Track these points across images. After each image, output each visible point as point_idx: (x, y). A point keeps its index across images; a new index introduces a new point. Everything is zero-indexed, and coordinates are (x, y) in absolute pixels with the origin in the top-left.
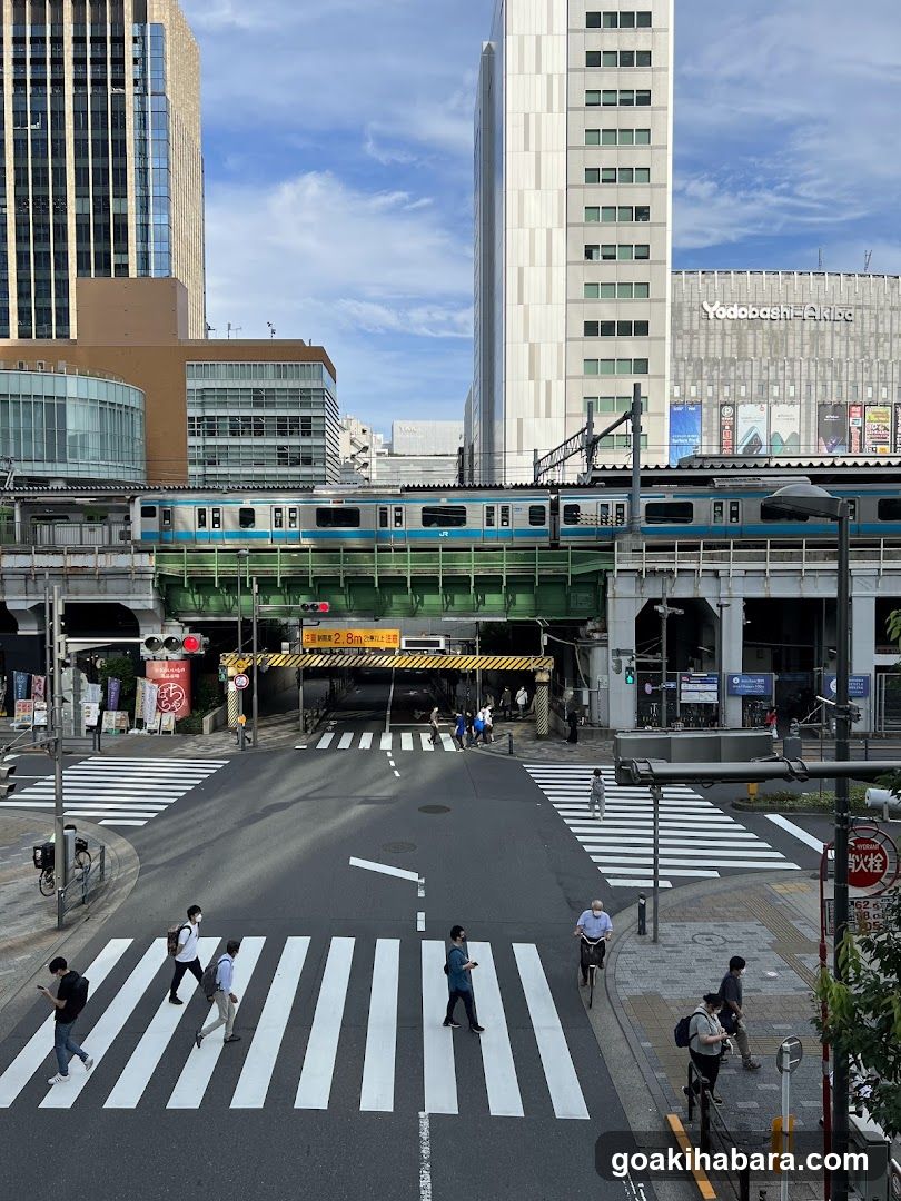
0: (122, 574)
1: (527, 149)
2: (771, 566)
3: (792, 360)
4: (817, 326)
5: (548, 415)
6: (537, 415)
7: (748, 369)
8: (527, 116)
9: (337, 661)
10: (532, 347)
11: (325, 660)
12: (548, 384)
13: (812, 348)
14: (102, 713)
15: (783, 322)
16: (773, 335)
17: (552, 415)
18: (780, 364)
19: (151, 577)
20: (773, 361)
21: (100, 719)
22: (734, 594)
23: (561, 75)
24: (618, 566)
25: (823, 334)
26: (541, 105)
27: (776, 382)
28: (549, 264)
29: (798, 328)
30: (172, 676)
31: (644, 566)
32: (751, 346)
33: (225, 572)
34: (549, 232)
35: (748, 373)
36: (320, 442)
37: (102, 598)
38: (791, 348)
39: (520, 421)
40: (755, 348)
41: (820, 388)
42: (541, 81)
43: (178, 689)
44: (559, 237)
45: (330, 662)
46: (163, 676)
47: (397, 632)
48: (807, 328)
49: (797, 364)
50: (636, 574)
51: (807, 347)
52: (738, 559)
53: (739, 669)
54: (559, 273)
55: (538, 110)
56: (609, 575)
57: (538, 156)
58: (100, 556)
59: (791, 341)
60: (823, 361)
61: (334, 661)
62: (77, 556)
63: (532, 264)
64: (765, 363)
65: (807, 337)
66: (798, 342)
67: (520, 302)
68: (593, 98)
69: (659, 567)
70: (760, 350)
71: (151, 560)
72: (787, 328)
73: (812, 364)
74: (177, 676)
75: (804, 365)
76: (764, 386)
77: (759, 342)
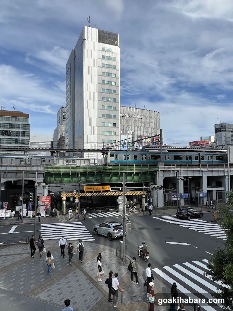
0: (34, 172)
1: (89, 74)
2: (189, 169)
3: (131, 126)
4: (136, 119)
5: (94, 135)
6: (91, 134)
7: (123, 127)
8: (89, 67)
9: (94, 194)
10: (90, 118)
11: (90, 194)
12: (94, 127)
13: (135, 123)
14: (27, 212)
15: (129, 118)
16: (127, 120)
17: (95, 134)
18: (129, 127)
19: (43, 173)
20: (128, 126)
21: (27, 214)
22: (182, 176)
23: (96, 59)
24: (160, 170)
25: (137, 121)
26: (92, 65)
27: (128, 130)
28: (94, 100)
29: (132, 119)
30: (47, 200)
31: (165, 169)
32: (123, 122)
33: (64, 171)
34: (94, 93)
35: (123, 128)
36: (28, 138)
37: (28, 179)
38: (131, 123)
39: (87, 135)
40: (124, 123)
41: (137, 132)
42: (92, 60)
43: (49, 204)
44: (96, 94)
45: (92, 194)
46: (44, 200)
47: (109, 186)
48: (134, 119)
49: (132, 127)
50: (163, 171)
51: (134, 123)
52: (182, 168)
53: (183, 192)
54: (96, 102)
55: (91, 66)
56: (158, 171)
57: (91, 75)
58: (28, 167)
59: (131, 122)
60: (137, 126)
61: (93, 194)
62: (21, 167)
63: (90, 99)
64: (126, 126)
65: (134, 121)
66: (132, 122)
67: (87, 108)
68: (103, 65)
69: (168, 170)
70: (125, 123)
71: (43, 168)
72: (130, 119)
73: (135, 127)
74: (49, 200)
75: (134, 127)
76: (126, 131)
77: (125, 122)
